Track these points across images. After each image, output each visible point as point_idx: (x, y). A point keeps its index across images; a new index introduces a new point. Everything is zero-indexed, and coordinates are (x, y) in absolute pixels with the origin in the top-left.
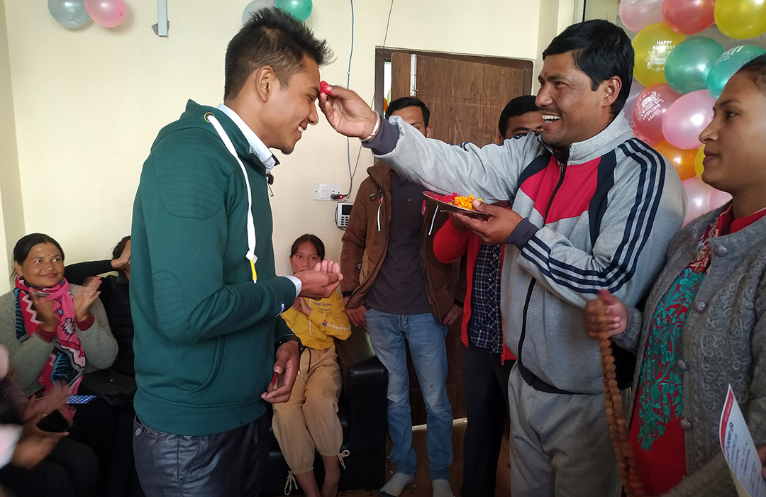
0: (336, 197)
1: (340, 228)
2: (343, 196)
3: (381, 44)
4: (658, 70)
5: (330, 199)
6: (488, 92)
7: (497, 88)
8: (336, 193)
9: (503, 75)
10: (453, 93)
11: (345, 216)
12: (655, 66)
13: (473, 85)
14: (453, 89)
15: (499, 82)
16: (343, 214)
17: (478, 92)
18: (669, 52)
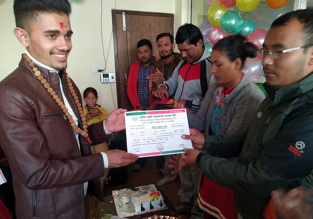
0: (100, 71)
1: (103, 83)
2: (103, 70)
3: (114, 8)
4: (218, 21)
5: (97, 71)
6: (156, 27)
7: (160, 25)
8: (100, 69)
9: (162, 20)
10: (141, 28)
11: (104, 78)
12: (217, 20)
13: (150, 25)
14: (141, 27)
15: (160, 23)
16: (103, 77)
17: (152, 28)
18: (222, 15)
